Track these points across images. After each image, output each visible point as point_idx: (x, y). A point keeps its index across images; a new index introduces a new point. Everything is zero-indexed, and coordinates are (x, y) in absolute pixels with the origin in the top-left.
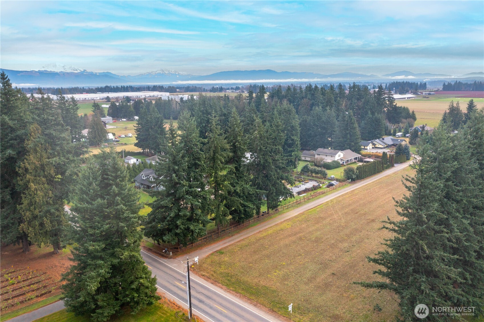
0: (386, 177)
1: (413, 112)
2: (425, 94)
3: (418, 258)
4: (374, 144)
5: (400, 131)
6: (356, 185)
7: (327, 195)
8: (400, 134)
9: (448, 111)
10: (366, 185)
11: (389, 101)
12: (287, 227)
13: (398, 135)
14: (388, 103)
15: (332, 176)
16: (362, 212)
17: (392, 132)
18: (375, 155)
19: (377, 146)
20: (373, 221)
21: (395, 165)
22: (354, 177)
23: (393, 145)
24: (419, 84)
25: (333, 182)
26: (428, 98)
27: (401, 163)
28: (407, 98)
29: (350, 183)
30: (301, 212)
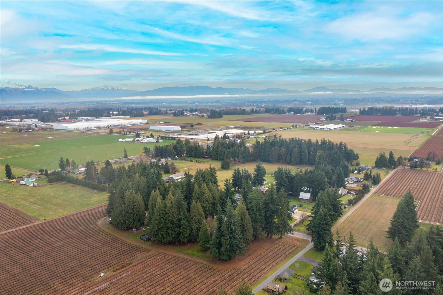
0: (364, 202)
1: (357, 154)
2: (349, 121)
3: (398, 230)
4: (348, 181)
5: (356, 170)
6: (355, 207)
7: (347, 212)
8: (356, 172)
9: (379, 157)
10: (359, 207)
11: (344, 149)
12: (344, 225)
13: (355, 173)
14: (344, 150)
15: (343, 203)
16: (365, 219)
17: (351, 170)
18: (353, 189)
19: (350, 182)
20: (371, 222)
21: (365, 195)
22: (353, 203)
23: (357, 181)
24: (341, 108)
25: (346, 206)
26: (353, 127)
27: (367, 193)
28: (339, 128)
29: (352, 206)
30: (344, 220)
